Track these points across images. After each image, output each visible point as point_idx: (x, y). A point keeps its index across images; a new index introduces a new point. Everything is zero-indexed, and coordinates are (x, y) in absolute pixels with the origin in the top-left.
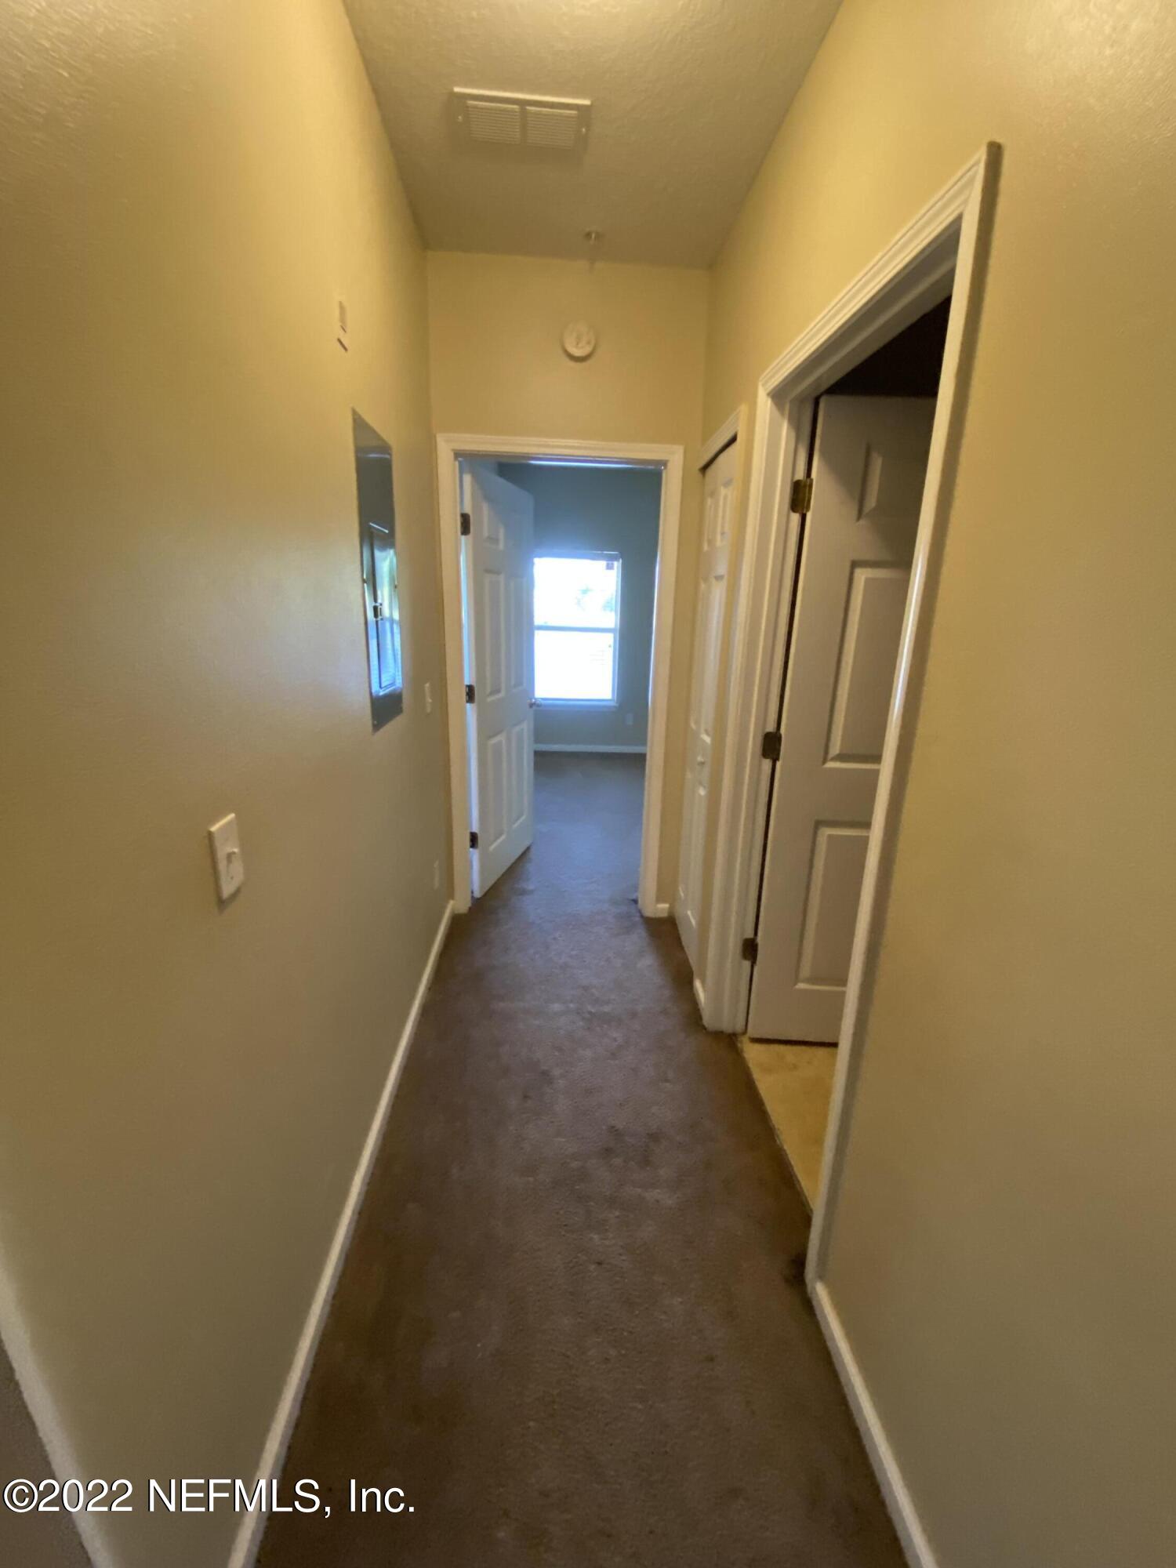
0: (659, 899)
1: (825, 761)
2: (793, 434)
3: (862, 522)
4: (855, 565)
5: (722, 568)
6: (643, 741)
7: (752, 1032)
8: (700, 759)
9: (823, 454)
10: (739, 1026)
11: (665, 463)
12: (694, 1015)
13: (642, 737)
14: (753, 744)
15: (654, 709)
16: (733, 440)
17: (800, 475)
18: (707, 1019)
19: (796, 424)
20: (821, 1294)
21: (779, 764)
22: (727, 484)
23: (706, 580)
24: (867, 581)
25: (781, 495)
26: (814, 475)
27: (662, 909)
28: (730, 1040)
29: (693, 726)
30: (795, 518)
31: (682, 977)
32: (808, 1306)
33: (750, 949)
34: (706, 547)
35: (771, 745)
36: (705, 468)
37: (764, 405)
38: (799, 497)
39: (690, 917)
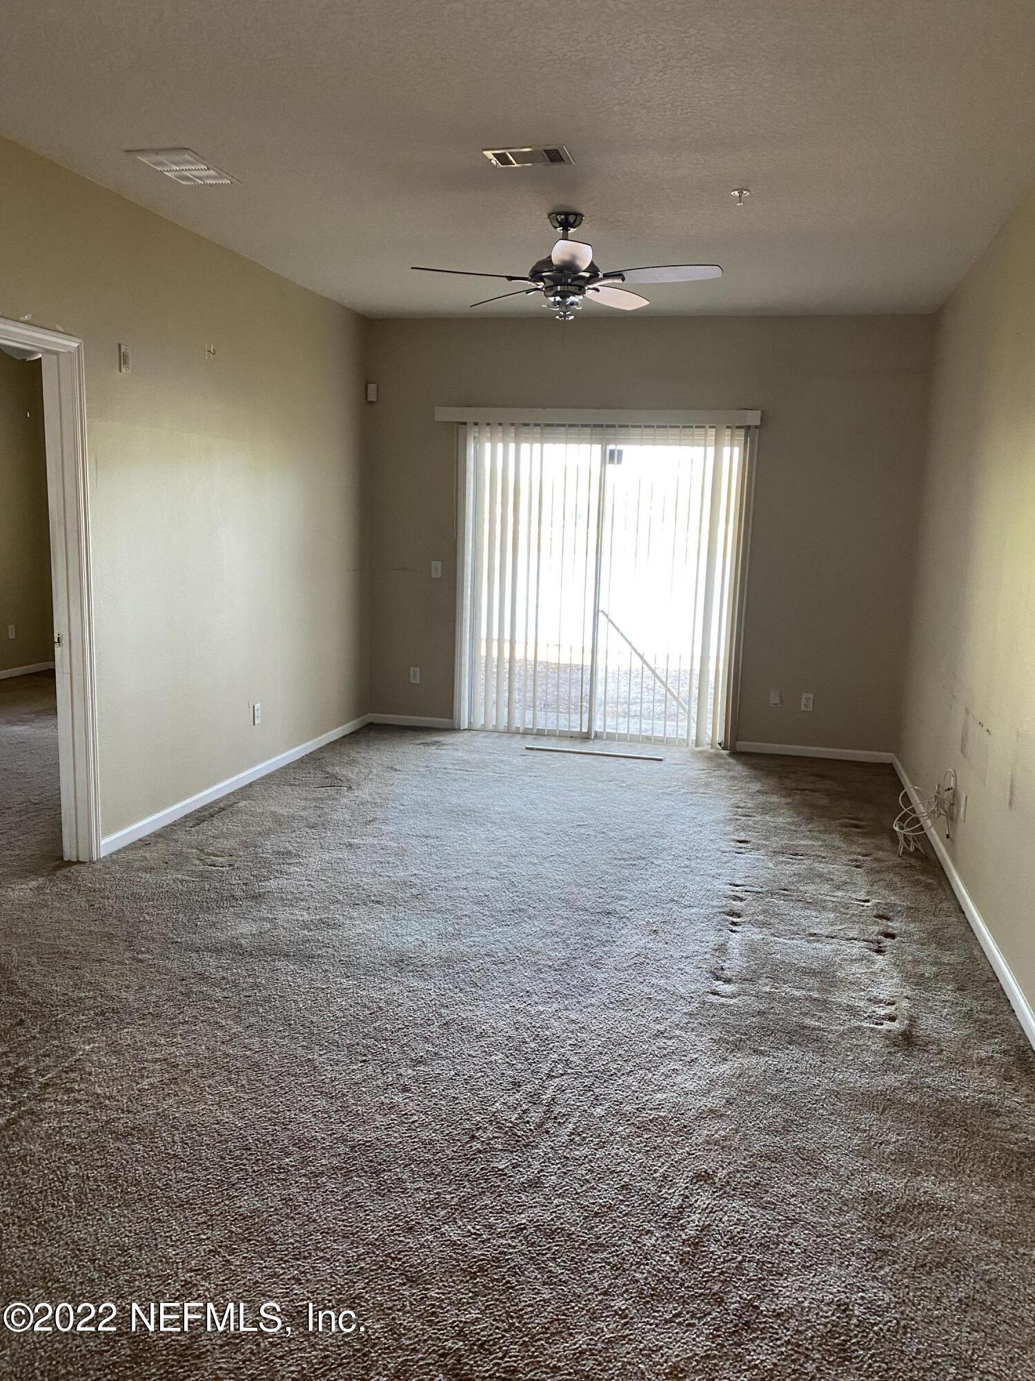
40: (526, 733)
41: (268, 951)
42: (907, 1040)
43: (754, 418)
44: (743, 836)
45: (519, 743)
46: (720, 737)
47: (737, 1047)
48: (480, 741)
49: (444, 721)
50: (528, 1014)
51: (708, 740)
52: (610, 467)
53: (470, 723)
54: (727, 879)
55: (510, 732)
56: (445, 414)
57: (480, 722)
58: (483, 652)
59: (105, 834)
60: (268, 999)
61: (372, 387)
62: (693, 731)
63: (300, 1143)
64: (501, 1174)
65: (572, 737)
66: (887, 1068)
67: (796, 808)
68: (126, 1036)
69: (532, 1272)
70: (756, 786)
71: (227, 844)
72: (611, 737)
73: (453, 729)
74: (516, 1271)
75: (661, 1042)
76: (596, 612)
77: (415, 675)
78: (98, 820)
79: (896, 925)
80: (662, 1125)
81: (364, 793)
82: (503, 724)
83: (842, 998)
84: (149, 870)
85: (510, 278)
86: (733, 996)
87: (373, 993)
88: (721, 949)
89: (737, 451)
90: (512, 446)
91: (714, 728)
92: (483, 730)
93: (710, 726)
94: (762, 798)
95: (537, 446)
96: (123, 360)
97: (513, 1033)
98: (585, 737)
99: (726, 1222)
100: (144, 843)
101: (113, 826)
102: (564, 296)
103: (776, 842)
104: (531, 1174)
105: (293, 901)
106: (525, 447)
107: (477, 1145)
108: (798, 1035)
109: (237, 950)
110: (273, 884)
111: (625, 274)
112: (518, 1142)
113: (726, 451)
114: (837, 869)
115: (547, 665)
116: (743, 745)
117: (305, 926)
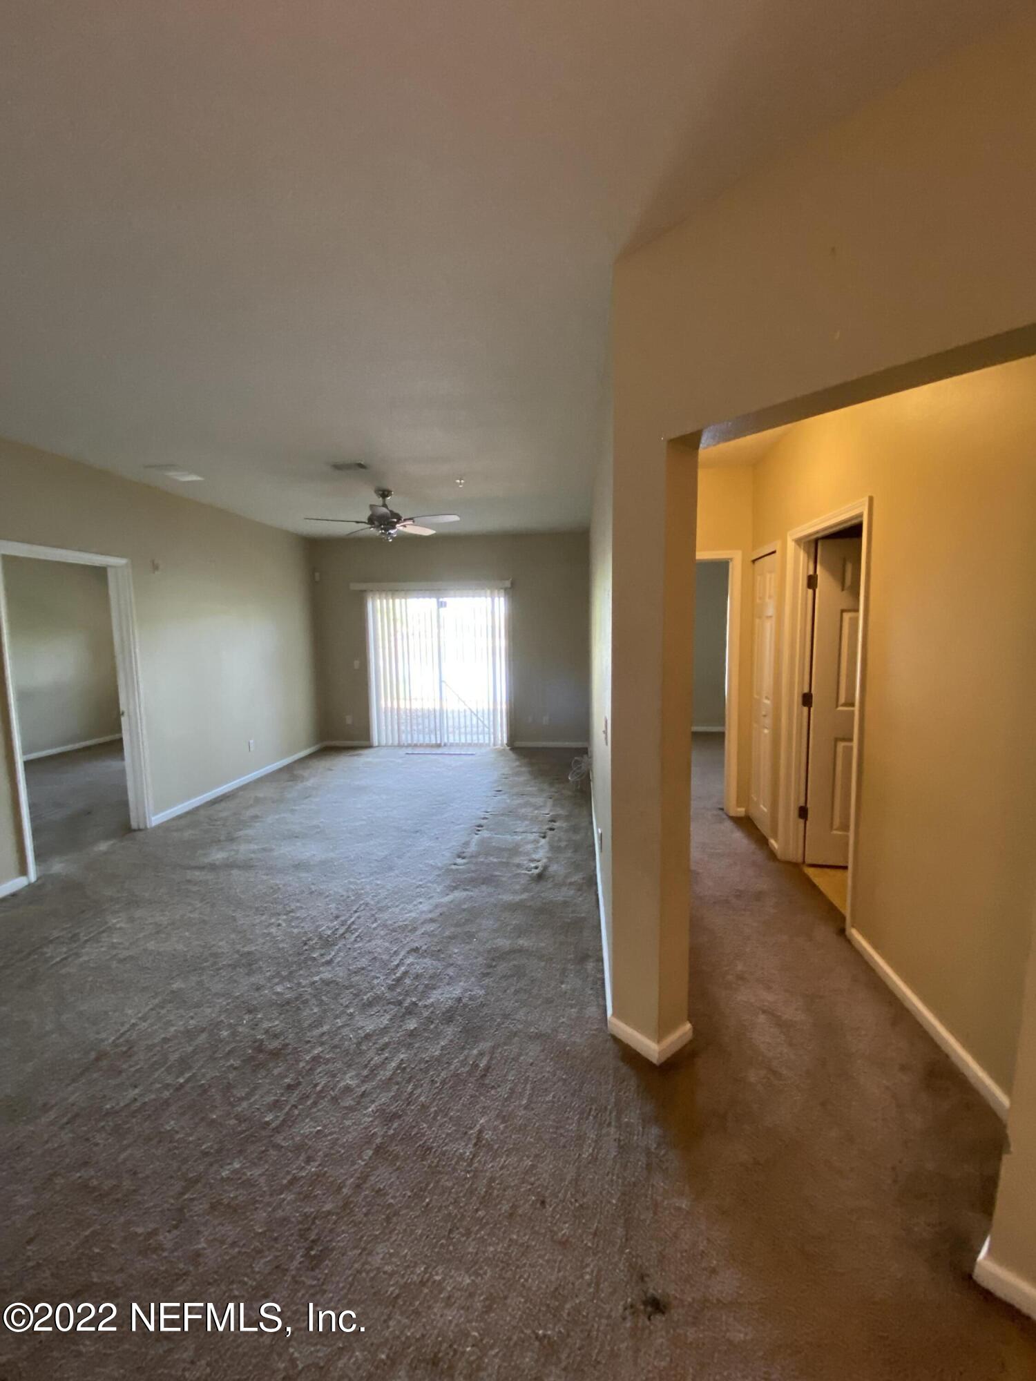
0: (739, 804)
1: (837, 706)
2: (806, 555)
3: (844, 592)
4: (843, 611)
5: (771, 610)
6: (722, 723)
7: (808, 861)
8: (764, 713)
9: (821, 564)
10: (800, 860)
11: (731, 559)
12: (772, 855)
13: (721, 720)
14: (797, 699)
15: (729, 700)
16: (774, 552)
17: (811, 573)
18: (779, 855)
19: (808, 553)
20: (856, 935)
21: (812, 709)
22: (770, 572)
23: (760, 617)
24: (851, 619)
25: (802, 582)
26: (818, 572)
27: (741, 811)
28: (796, 865)
29: (755, 696)
30: (810, 591)
31: (762, 841)
32: (849, 942)
33: (803, 812)
34: (758, 601)
35: (807, 700)
36: (754, 561)
37: (791, 545)
38: (812, 582)
39: (762, 809)
40: (409, 746)
41: (229, 865)
42: (540, 877)
43: (508, 584)
44: (500, 788)
45: (402, 752)
46: (505, 741)
47: (456, 888)
48: (383, 752)
49: (364, 743)
50: (357, 884)
51: (500, 742)
52: (442, 610)
53: (379, 742)
54: (483, 810)
55: (400, 746)
56: (356, 586)
57: (383, 742)
58: (383, 706)
59: (155, 814)
60: (222, 889)
61: (317, 574)
62: (492, 740)
63: (215, 955)
64: (315, 959)
65: (432, 746)
66: (525, 890)
67: (531, 773)
68: (138, 913)
69: (314, 1001)
70: (517, 763)
71: (224, 814)
72: (452, 745)
73: (370, 747)
74: (306, 1002)
75: (418, 890)
76: (441, 681)
77: (349, 720)
78: (149, 804)
79: (556, 825)
80: (403, 928)
81: (309, 784)
82: (396, 743)
83: (517, 860)
84: (177, 830)
85: (357, 522)
86: (464, 864)
87: (278, 880)
88: (467, 844)
89: (502, 599)
90: (391, 601)
91: (502, 736)
92: (386, 746)
93: (500, 735)
94: (518, 769)
95: (403, 600)
96: (156, 567)
97: (344, 893)
98: (439, 746)
99: (418, 969)
100: (180, 817)
101: (158, 810)
102: (386, 530)
103: (515, 790)
104: (328, 958)
105: (249, 840)
106: (397, 601)
107: (306, 947)
108: (488, 880)
109: (213, 867)
110: (241, 833)
111: (415, 519)
112: (327, 943)
113: (496, 599)
114: (539, 800)
115: (417, 710)
116: (518, 744)
117: (254, 852)
